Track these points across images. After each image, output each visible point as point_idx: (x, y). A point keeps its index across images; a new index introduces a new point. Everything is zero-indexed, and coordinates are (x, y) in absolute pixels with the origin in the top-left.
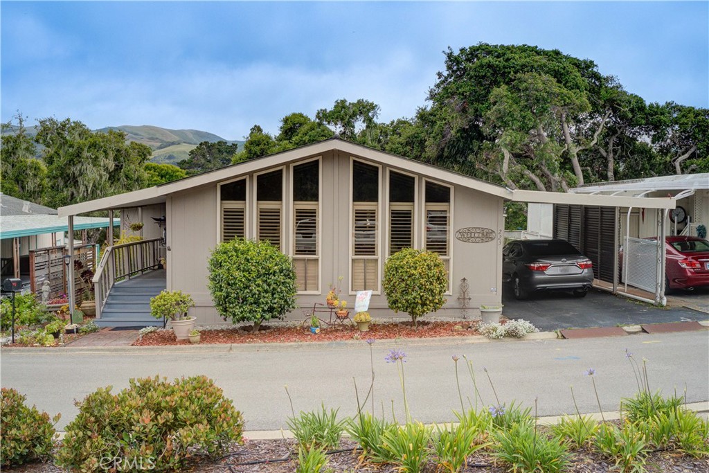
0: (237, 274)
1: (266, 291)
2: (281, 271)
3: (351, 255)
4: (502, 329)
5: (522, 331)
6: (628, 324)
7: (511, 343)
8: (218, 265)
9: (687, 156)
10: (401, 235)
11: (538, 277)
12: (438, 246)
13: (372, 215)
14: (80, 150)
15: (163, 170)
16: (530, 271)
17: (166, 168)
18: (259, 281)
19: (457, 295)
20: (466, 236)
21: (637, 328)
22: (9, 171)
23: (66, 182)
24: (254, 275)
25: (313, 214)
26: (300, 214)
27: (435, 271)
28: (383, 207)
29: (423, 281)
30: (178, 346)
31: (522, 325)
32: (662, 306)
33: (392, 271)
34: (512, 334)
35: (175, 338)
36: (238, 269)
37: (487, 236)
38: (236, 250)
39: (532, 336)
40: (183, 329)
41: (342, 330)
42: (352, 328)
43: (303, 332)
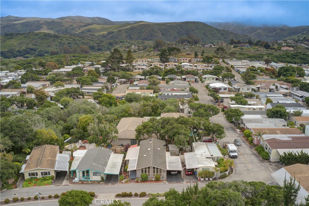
0: (143, 177)
1: (146, 179)
2: (147, 176)
3: (153, 173)
6: (175, 182)
8: (141, 176)
10: (157, 172)
11: (171, 173)
12: (160, 172)
13: (155, 170)
19: (162, 177)
20: (163, 172)
24: (145, 177)
25: (149, 170)
29: (158, 177)
30: (139, 183)
32: (182, 178)
33: (156, 176)
34: (165, 183)
40: (139, 181)
41: (152, 181)
42: (153, 181)
43: (149, 181)
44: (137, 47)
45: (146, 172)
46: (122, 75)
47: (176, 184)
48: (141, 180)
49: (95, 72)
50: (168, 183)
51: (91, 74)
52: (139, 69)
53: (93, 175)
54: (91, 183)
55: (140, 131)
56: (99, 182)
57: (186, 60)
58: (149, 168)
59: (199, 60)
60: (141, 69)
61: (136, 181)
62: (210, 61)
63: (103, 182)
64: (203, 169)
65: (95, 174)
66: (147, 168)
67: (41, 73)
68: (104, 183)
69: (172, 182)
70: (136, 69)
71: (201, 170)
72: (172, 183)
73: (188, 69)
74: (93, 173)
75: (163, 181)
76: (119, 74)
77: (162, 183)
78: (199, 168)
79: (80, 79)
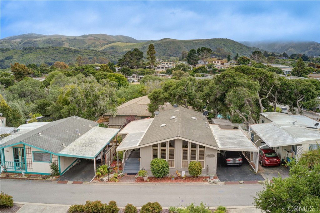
0: (157, 168)
1: (163, 171)
2: (166, 167)
3: (182, 160)
4: (212, 181)
5: (216, 182)
6: (241, 181)
7: (214, 184)
8: (152, 165)
9: (301, 100)
10: (193, 157)
11: (228, 162)
12: (202, 157)
14: (99, 96)
15: (116, 76)
16: (226, 161)
17: (118, 75)
18: (162, 169)
19: (206, 169)
20: (208, 156)
21: (242, 182)
22: (73, 100)
23: (93, 104)
24: (161, 168)
25: (173, 150)
26: (170, 150)
27: (199, 168)
28: (189, 149)
29: (196, 170)
30: (145, 183)
31: (217, 180)
32: (256, 173)
33: (190, 167)
34: (214, 183)
35: (143, 180)
36: (157, 167)
37: (213, 156)
38: (156, 162)
39: (219, 183)
40: (145, 178)
41: (179, 178)
42: (181, 178)
43: (170, 178)
44: (162, 60)
45: (163, 156)
46: (141, 71)
47: (246, 185)
48: (152, 175)
49: (108, 68)
50: (223, 183)
51: (103, 69)
52: (162, 68)
53: (35, 160)
54: (26, 177)
55: (156, 95)
56: (45, 177)
57: (218, 62)
58: (172, 144)
59: (232, 63)
60: (164, 68)
61: (137, 178)
62: (246, 63)
63: (54, 178)
64: (311, 147)
65: (38, 157)
66: (168, 145)
67: (47, 71)
68: (57, 180)
69: (233, 181)
70: (158, 68)
71: (305, 149)
72: (233, 184)
73: (221, 68)
74: (35, 153)
75: (209, 178)
76: (138, 71)
77: (206, 183)
78: (301, 145)
79: (88, 71)
